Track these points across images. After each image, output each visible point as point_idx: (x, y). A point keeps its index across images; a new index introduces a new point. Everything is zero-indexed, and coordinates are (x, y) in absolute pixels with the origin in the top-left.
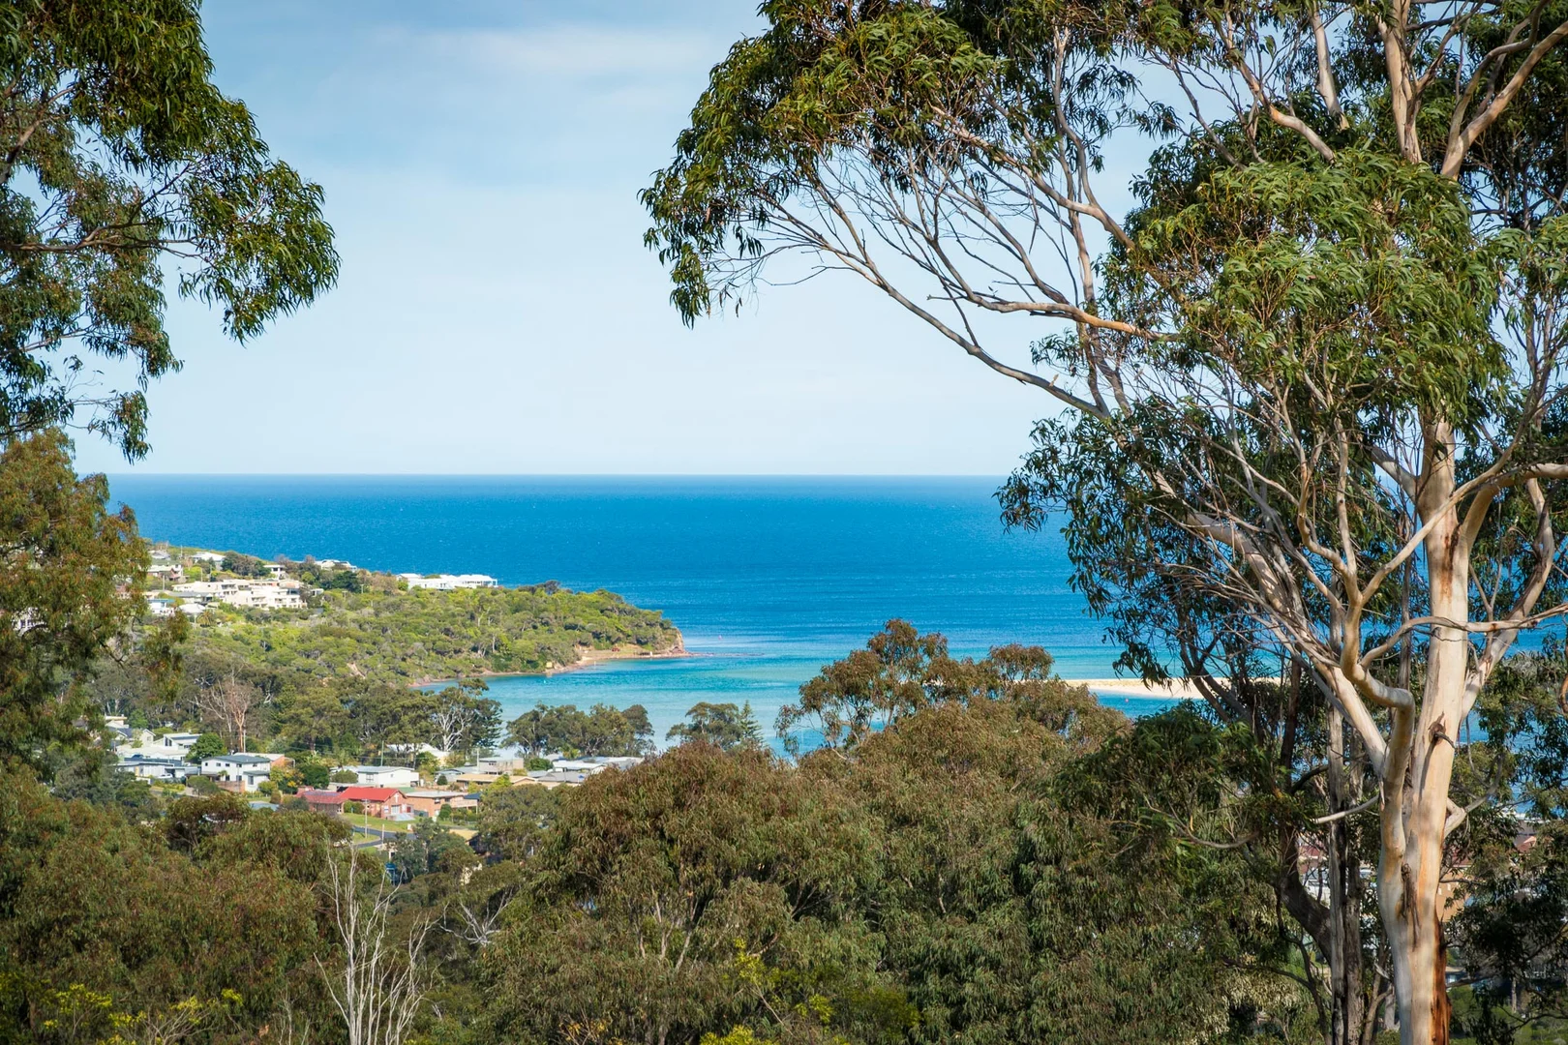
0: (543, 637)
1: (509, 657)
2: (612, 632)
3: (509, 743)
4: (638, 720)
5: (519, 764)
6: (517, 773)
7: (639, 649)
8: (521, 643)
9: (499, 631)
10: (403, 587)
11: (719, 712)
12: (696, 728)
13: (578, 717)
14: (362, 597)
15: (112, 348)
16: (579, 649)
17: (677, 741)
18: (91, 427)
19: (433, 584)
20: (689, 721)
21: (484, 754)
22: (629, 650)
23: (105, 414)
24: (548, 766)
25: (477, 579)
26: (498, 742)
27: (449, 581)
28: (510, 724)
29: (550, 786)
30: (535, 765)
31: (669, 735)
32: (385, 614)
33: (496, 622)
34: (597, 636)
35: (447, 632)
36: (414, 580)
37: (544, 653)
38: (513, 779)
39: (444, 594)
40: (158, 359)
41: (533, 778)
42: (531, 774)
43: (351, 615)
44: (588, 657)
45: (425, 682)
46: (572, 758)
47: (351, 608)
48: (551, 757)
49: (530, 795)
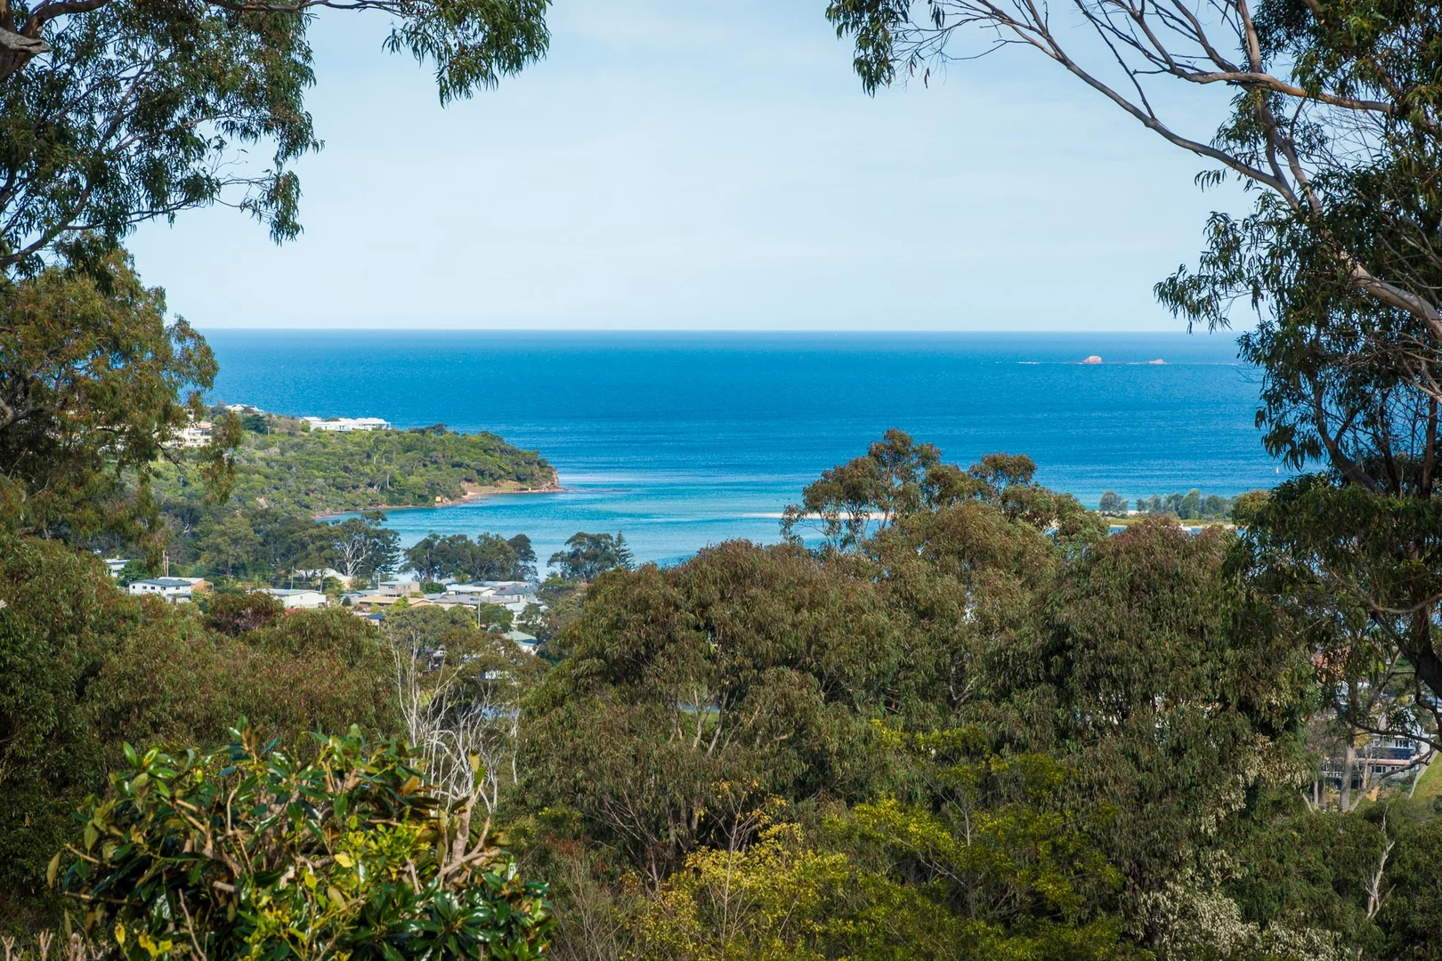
0: (433, 474)
1: (402, 492)
2: (494, 469)
3: (405, 569)
4: (522, 546)
5: (416, 587)
6: (414, 595)
7: (518, 485)
8: (413, 479)
9: (393, 469)
10: (306, 429)
11: (595, 540)
12: (574, 555)
13: (469, 544)
14: (269, 438)
15: (246, 131)
16: (465, 485)
17: (557, 568)
18: (244, 206)
19: (332, 426)
20: (569, 549)
21: (385, 579)
22: (509, 486)
23: (256, 193)
24: (441, 589)
25: (366, 424)
26: (396, 567)
27: (347, 424)
28: (408, 552)
29: (447, 607)
30: (430, 588)
31: (550, 562)
32: (290, 454)
33: (389, 460)
34: (481, 473)
35: (346, 469)
36: (315, 422)
37: (434, 488)
38: (411, 601)
39: (343, 435)
40: (297, 136)
41: (428, 600)
42: (427, 597)
43: (260, 454)
44: (473, 493)
45: (328, 515)
46: (462, 582)
47: (259, 448)
48: (444, 581)
49: (428, 615)
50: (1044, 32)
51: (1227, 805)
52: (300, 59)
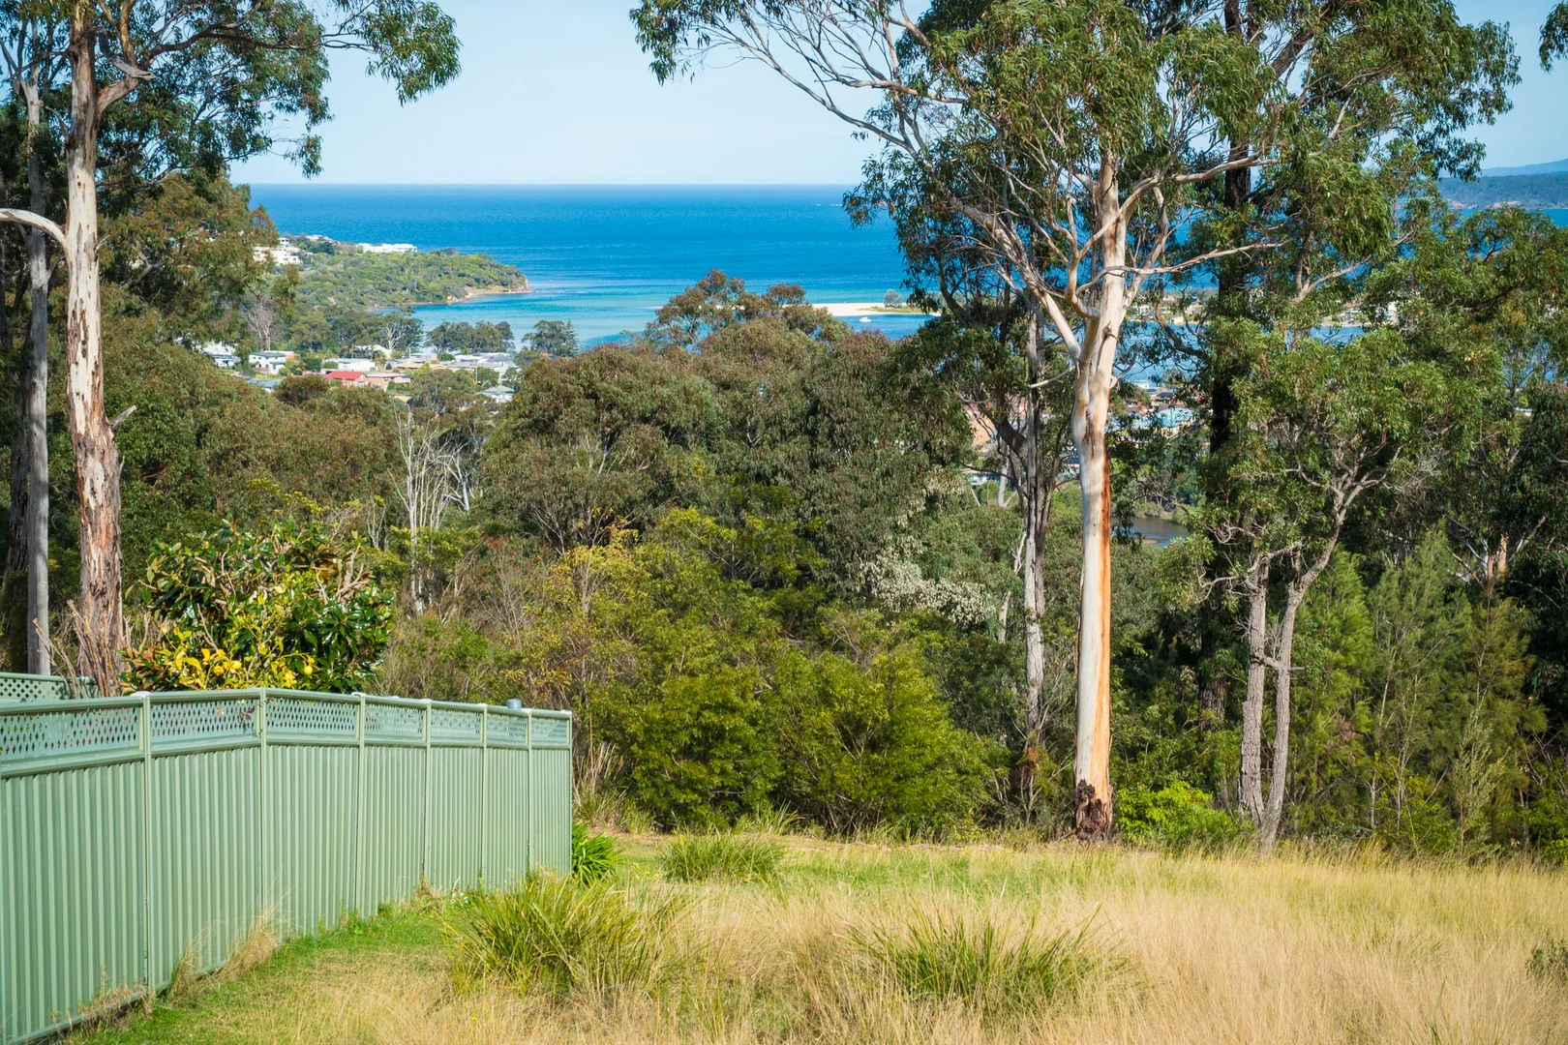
0: (445, 281)
1: (425, 293)
2: (486, 278)
3: (428, 345)
4: (505, 331)
5: (434, 357)
6: (433, 362)
7: (502, 288)
8: (432, 285)
9: (419, 278)
10: (360, 252)
11: (553, 326)
12: (539, 335)
13: (469, 329)
14: (336, 257)
15: (289, 109)
16: (467, 288)
17: (528, 344)
18: (286, 156)
19: (378, 249)
20: (535, 331)
21: (414, 351)
22: (497, 289)
23: (295, 148)
24: (451, 358)
25: (401, 248)
26: (421, 344)
27: (387, 248)
28: (430, 333)
29: (454, 370)
30: (444, 358)
31: (523, 340)
32: (350, 268)
33: (416, 272)
34: (477, 280)
35: (388, 278)
36: (367, 247)
37: (446, 291)
38: (432, 366)
39: (385, 256)
40: (318, 112)
41: (442, 365)
42: (442, 363)
43: (330, 268)
44: (472, 293)
45: (374, 309)
46: (466, 353)
47: (329, 264)
48: (453, 353)
49: (442, 375)
50: (767, 53)
51: (914, 508)
52: (321, 65)
